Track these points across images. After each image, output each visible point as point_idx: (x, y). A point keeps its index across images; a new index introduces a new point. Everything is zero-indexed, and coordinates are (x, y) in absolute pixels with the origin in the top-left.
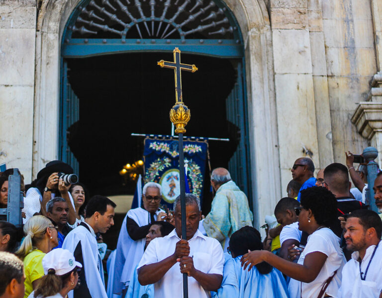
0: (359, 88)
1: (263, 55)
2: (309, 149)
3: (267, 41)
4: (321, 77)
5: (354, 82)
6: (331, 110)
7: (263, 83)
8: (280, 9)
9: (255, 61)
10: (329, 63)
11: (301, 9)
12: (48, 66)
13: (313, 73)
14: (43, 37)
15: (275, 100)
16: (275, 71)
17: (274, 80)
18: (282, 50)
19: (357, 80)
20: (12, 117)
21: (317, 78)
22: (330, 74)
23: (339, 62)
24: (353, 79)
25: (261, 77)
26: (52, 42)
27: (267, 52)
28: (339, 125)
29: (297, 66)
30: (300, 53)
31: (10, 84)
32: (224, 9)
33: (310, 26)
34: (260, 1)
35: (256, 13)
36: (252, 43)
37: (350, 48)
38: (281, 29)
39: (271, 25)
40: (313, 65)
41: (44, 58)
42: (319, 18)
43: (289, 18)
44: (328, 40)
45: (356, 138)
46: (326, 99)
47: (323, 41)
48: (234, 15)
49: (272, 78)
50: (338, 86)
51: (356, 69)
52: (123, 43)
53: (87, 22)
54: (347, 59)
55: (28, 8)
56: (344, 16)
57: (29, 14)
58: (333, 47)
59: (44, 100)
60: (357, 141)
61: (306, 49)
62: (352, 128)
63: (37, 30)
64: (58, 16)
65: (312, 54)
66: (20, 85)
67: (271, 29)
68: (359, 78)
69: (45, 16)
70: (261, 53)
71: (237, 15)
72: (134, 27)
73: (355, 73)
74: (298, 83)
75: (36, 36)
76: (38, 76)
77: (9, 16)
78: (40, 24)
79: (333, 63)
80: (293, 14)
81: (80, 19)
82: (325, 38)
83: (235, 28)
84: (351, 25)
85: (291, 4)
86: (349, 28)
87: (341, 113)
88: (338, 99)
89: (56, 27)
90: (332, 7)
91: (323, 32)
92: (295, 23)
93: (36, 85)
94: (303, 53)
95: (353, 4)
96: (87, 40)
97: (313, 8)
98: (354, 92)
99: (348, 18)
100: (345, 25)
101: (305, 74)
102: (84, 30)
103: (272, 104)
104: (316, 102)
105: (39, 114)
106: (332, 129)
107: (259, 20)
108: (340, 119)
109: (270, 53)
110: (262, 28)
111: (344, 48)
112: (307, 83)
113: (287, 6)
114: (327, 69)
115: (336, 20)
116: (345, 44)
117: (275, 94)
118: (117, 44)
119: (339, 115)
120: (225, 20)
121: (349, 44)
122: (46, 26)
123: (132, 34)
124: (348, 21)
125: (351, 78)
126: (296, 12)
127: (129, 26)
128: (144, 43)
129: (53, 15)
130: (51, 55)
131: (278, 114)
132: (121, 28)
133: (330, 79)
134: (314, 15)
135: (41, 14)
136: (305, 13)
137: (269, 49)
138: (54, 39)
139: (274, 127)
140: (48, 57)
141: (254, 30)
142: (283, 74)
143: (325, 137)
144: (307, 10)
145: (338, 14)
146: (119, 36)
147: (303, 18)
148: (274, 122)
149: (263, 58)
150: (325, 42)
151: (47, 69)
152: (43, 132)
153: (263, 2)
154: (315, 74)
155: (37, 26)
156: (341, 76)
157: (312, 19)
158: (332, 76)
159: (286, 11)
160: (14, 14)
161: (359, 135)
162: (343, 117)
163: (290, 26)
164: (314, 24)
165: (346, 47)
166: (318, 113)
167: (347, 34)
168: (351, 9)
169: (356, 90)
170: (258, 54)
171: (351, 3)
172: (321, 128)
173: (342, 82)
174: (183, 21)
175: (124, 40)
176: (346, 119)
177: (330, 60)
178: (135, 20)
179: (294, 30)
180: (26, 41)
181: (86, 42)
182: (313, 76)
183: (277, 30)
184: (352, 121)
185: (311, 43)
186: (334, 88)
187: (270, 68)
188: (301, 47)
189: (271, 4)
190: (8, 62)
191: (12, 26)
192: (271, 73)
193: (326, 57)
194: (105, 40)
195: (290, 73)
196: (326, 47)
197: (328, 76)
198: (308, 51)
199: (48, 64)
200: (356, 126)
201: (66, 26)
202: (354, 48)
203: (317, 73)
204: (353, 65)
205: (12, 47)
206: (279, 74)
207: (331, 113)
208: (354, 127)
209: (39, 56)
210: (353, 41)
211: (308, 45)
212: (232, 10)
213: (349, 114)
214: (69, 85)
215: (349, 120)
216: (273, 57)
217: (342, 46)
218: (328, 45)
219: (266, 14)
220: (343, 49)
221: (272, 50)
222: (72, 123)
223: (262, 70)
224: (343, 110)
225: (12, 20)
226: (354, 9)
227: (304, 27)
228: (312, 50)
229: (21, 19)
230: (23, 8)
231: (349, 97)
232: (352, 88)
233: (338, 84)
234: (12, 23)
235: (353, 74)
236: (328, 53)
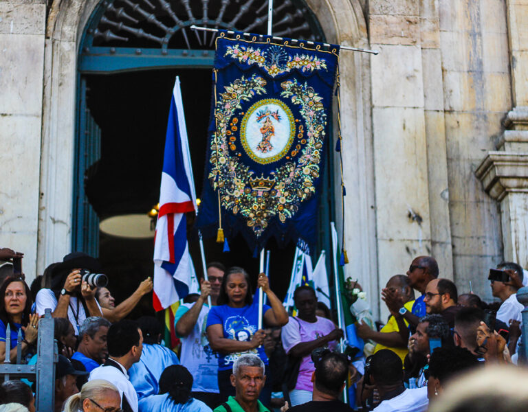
0: (487, 129)
1: (357, 79)
2: (416, 212)
3: (363, 60)
4: (436, 113)
5: (481, 119)
6: (448, 159)
7: (356, 118)
8: (382, 16)
9: (346, 88)
10: (447, 92)
11: (411, 17)
12: (61, 88)
13: (424, 107)
14: (55, 47)
15: (372, 143)
16: (374, 103)
17: (371, 115)
18: (383, 73)
19: (485, 117)
20: (11, 160)
21: (430, 114)
22: (448, 108)
23: (461, 92)
24: (480, 115)
25: (354, 110)
26: (66, 55)
27: (363, 75)
28: (459, 180)
29: (404, 96)
30: (407, 78)
31: (8, 113)
32: (304, 10)
33: (422, 40)
34: (354, 4)
35: (348, 21)
36: (342, 62)
37: (476, 73)
38: (382, 44)
39: (368, 38)
40: (425, 96)
41: (56, 76)
42: (434, 30)
43: (395, 29)
44: (445, 61)
45: (481, 198)
46: (442, 144)
47: (440, 62)
48: (317, 20)
49: (368, 113)
50: (459, 125)
51: (483, 102)
52: (164, 54)
53: (114, 24)
54: (472, 87)
55: (35, 6)
56: (469, 28)
57: (36, 15)
58: (452, 70)
59: (55, 135)
60: (483, 202)
61: (416, 74)
62: (476, 184)
63: (47, 37)
64: (76, 18)
65: (424, 81)
66: (22, 115)
67: (369, 44)
68: (487, 115)
69: (58, 17)
70: (354, 76)
71: (322, 19)
72: (179, 33)
73: (482, 107)
74: (404, 121)
75: (45, 46)
76: (48, 102)
77: (7, 16)
78: (51, 28)
79: (453, 93)
80: (399, 24)
81: (104, 19)
82: (442, 58)
83: (318, 37)
84: (478, 41)
85: (397, 9)
86: (475, 45)
87: (462, 163)
88: (458, 143)
89: (72, 33)
90: (452, 15)
91: (440, 49)
92: (401, 37)
93: (45, 114)
94: (411, 79)
95: (482, 11)
96: (113, 49)
97: (427, 15)
98: (480, 134)
99: (474, 31)
100: (470, 40)
101: (414, 108)
102: (110, 35)
103: (368, 149)
104: (428, 146)
105: (48, 156)
106: (449, 185)
107: (353, 30)
108: (460, 171)
109: (367, 77)
110: (357, 42)
111: (468, 72)
112: (416, 121)
113: (392, 13)
114: (445, 102)
115: (458, 32)
116: (470, 67)
117: (373, 135)
118: (156, 56)
119: (459, 165)
120: (305, 26)
121: (476, 67)
122: (58, 31)
123: (177, 42)
124: (474, 35)
125: (477, 115)
126: (404, 20)
127: (172, 30)
128: (193, 56)
129: (69, 16)
130: (65, 72)
131: (377, 164)
132: (162, 33)
133: (447, 115)
134: (428, 25)
135: (52, 14)
136: (416, 23)
137: (366, 71)
138: (69, 49)
139: (370, 181)
140: (61, 75)
141: (345, 43)
142: (384, 107)
143: (439, 196)
144: (418, 17)
145: (461, 24)
146: (157, 45)
147: (413, 30)
148: (370, 173)
149: (357, 83)
150: (442, 63)
151: (60, 91)
152: (53, 180)
153: (359, 6)
154: (428, 108)
155: (46, 31)
156: (463, 111)
157: (425, 31)
158: (451, 111)
159: (390, 19)
160: (14, 14)
161: (485, 194)
162: (464, 168)
163: (395, 40)
164: (429, 38)
165: (471, 71)
166: (430, 163)
167: (472, 52)
168: (479, 19)
169: (482, 132)
170: (350, 78)
171: (479, 9)
172: (434, 184)
173: (464, 120)
174: (247, 26)
175: (165, 50)
176: (468, 172)
177: (448, 89)
178: (181, 23)
179: (400, 47)
180: (31, 52)
181: (112, 53)
182: (425, 110)
183: (378, 46)
184: (477, 174)
185: (424, 66)
186: (452, 128)
187: (367, 98)
188: (410, 71)
189: (370, 8)
190: (6, 82)
191: (11, 31)
192: (368, 105)
193: (443, 85)
194: (139, 50)
195: (393, 107)
196: (443, 70)
197: (445, 111)
198: (419, 76)
199: (60, 85)
200: (482, 182)
201: (85, 29)
202: (481, 72)
203: (431, 106)
204: (479, 97)
205: (11, 60)
206: (379, 107)
207: (448, 163)
208: (479, 184)
209: (49, 74)
210: (481, 63)
211: (420, 68)
212: (315, 12)
213: (473, 164)
214: (89, 110)
215: (472, 174)
216: (371, 83)
217: (466, 69)
218: (446, 67)
219: (363, 23)
220: (466, 73)
221: (370, 73)
222: (92, 164)
223: (355, 100)
224: (464, 160)
225: (12, 22)
226: (483, 18)
227: (415, 42)
228: (424, 75)
229: (24, 21)
230: (28, 6)
231: (473, 140)
232: (477, 128)
233: (458, 122)
234: (12, 26)
235: (479, 109)
236: (446, 79)
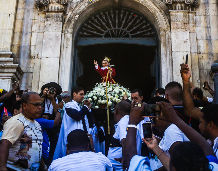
0: (213, 59)
1: (167, 43)
3: (169, 37)
4: (195, 54)
5: (211, 56)
6: (199, 69)
7: (167, 56)
8: (175, 22)
9: (163, 46)
10: (198, 47)
11: (185, 22)
12: (67, 49)
13: (190, 52)
14: (65, 36)
15: (172, 64)
16: (172, 51)
17: (172, 55)
18: (176, 40)
19: (212, 55)
20: (49, 72)
21: (192, 54)
22: (199, 52)
23: (203, 47)
25: (166, 54)
26: (69, 38)
27: (169, 42)
28: (203, 76)
29: (183, 48)
30: (184, 42)
31: (48, 57)
32: (150, 24)
33: (189, 30)
34: (166, 19)
35: (164, 24)
36: (162, 38)
37: (209, 40)
38: (175, 31)
39: (171, 30)
40: (191, 48)
41: (65, 45)
42: (194, 26)
43: (180, 26)
44: (198, 36)
45: (212, 82)
46: (197, 64)
47: (196, 37)
48: (154, 26)
49: (171, 54)
50: (203, 58)
51: (212, 50)
52: (103, 39)
53: (87, 30)
54: (207, 45)
55: (58, 22)
56: (206, 25)
57: (59, 25)
58: (200, 39)
59: (64, 64)
61: (187, 40)
62: (210, 77)
63: (62, 32)
64: (72, 26)
65: (190, 43)
66: (53, 57)
67: (171, 31)
68: (213, 54)
69: (66, 26)
70: (166, 42)
71: (156, 26)
72: (108, 32)
73: (211, 51)
74: (183, 56)
75: (62, 35)
76: (62, 53)
77: (49, 26)
78: (64, 30)
79: (201, 47)
80: (181, 24)
81: (84, 29)
82: (196, 36)
83: (154, 32)
84: (209, 29)
85: (180, 20)
86: (208, 31)
88: (203, 64)
89: (71, 31)
90: (200, 21)
91: (196, 33)
92: (182, 28)
93: (61, 57)
94: (185, 42)
95: (211, 20)
96: (86, 38)
97: (191, 21)
98: (211, 61)
99: (208, 26)
100: (207, 29)
101: (187, 52)
102: (85, 34)
103: (171, 66)
104: (192, 65)
105: (61, 71)
106: (200, 78)
107: (165, 27)
108: (204, 73)
109: (170, 42)
110: (167, 31)
111: (206, 40)
113: (178, 21)
114: (198, 50)
115: (202, 27)
116: (206, 38)
117: (172, 61)
118: (100, 40)
119: (203, 71)
120: (150, 29)
121: (209, 38)
122: (66, 31)
123: (107, 35)
124: (208, 28)
125: (209, 54)
126: (183, 23)
127: (106, 32)
128: (113, 39)
129: (70, 26)
130: (68, 44)
131: (174, 71)
132: (102, 33)
133: (199, 54)
134: (191, 25)
135: (64, 25)
136: (187, 24)
137: (170, 40)
138: (70, 36)
139: (171, 77)
140: (67, 45)
141: (163, 32)
142: (176, 52)
143: (196, 82)
144: (188, 22)
145: (203, 24)
146: (101, 37)
147: (186, 26)
148: (172, 74)
149: (167, 45)
150: (197, 37)
151: (66, 50)
152: (63, 79)
153: (167, 19)
154: (192, 52)
155: (62, 30)
156: (204, 53)
157: (190, 27)
158: (200, 53)
159: (178, 23)
160: (52, 25)
161: (213, 81)
162: (205, 72)
163: (180, 30)
164: (192, 29)
165: (207, 40)
166: (193, 71)
167: (207, 33)
168: (209, 22)
169: (212, 60)
170: (164, 43)
171: (209, 19)
172: (194, 78)
173: (205, 56)
174: (131, 30)
175: (103, 38)
176: (207, 73)
177: (199, 46)
178: (109, 29)
179: (182, 32)
180: (57, 37)
181: (86, 39)
182: (191, 53)
183: (174, 32)
184: (210, 74)
185: (190, 38)
186: (201, 59)
187: (170, 50)
188: (185, 40)
189: (171, 20)
190: (48, 47)
191: (51, 30)
192: (170, 52)
193: (197, 44)
194: (95, 38)
195: (179, 52)
196: (197, 40)
197: (198, 53)
198: (188, 41)
199: (67, 48)
200: (212, 77)
201: (77, 32)
202: (211, 40)
203: (193, 51)
204: (210, 48)
205: (50, 40)
206: (174, 52)
207: (199, 71)
208: (211, 77)
209: (63, 44)
210: (210, 37)
211: (188, 38)
212: (153, 24)
213: (208, 71)
215: (208, 74)
216: (171, 44)
217: (205, 39)
218: (198, 38)
219: (168, 25)
221: (171, 41)
223: (166, 51)
224: (205, 69)
225: (51, 28)
226: (211, 22)
227: (187, 30)
228: (190, 41)
229: (55, 27)
230: (56, 22)
231: (208, 63)
232: (209, 58)
233: (203, 57)
234: (51, 29)
235: (210, 52)
236: (198, 42)
